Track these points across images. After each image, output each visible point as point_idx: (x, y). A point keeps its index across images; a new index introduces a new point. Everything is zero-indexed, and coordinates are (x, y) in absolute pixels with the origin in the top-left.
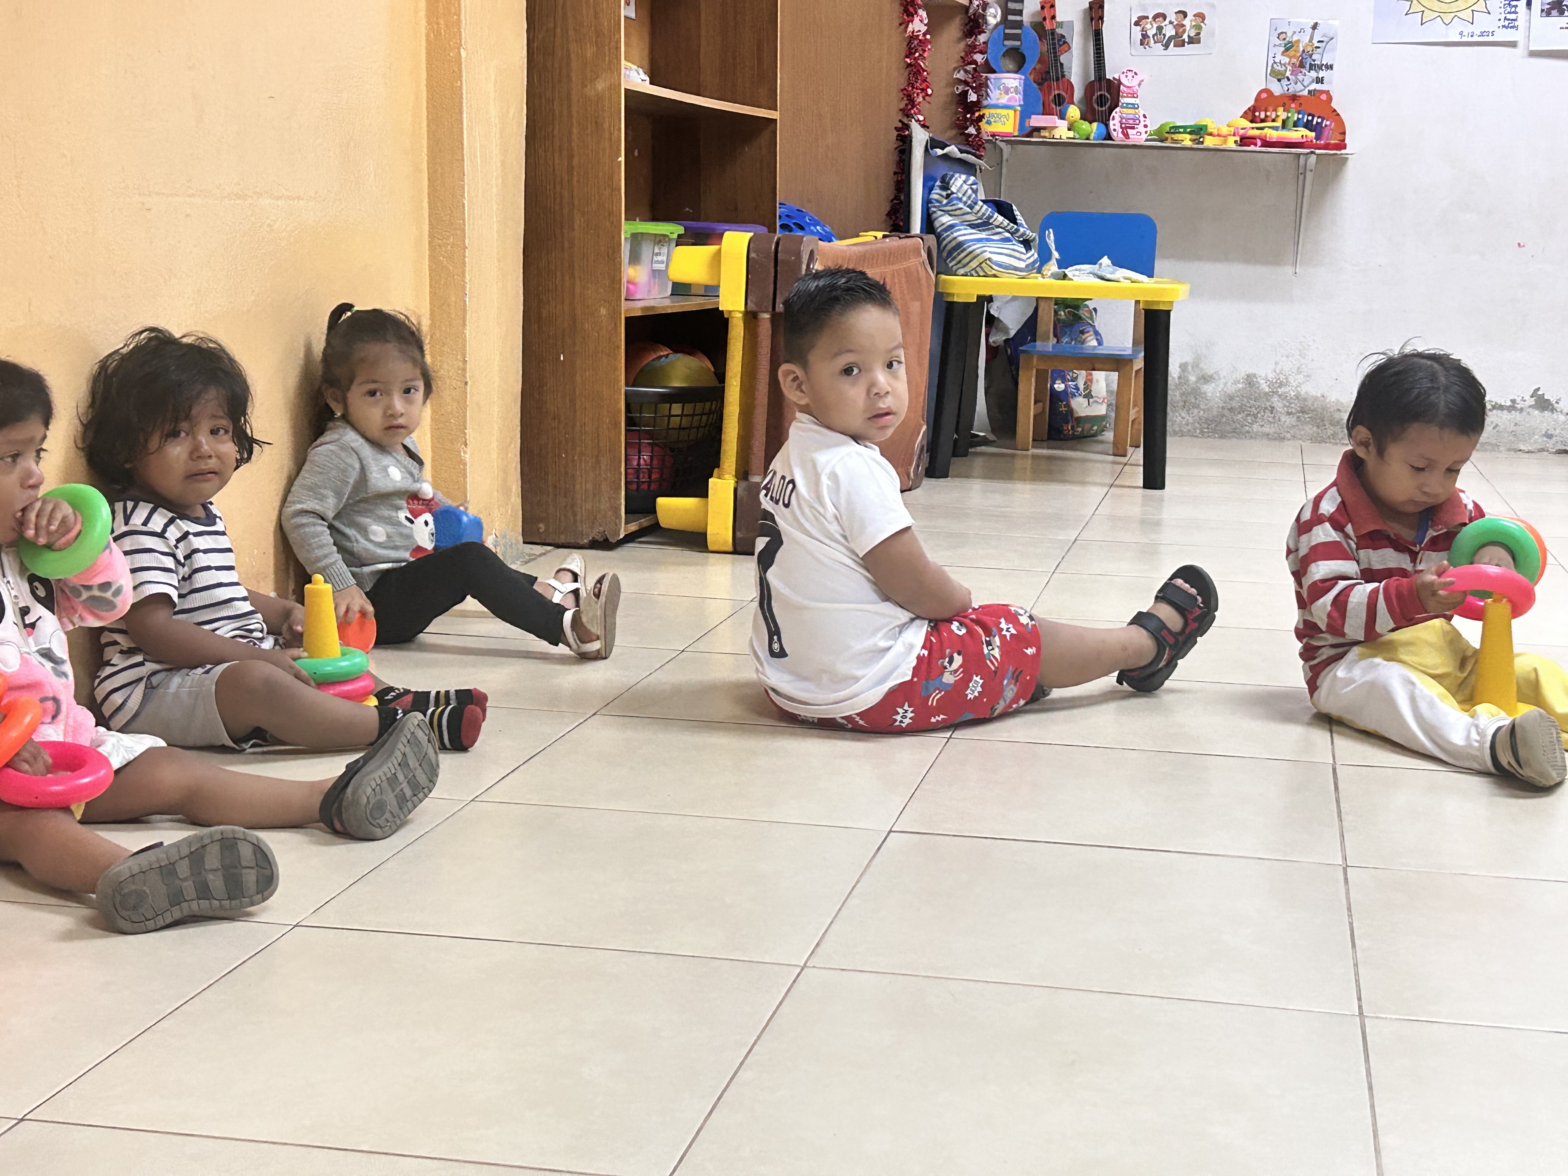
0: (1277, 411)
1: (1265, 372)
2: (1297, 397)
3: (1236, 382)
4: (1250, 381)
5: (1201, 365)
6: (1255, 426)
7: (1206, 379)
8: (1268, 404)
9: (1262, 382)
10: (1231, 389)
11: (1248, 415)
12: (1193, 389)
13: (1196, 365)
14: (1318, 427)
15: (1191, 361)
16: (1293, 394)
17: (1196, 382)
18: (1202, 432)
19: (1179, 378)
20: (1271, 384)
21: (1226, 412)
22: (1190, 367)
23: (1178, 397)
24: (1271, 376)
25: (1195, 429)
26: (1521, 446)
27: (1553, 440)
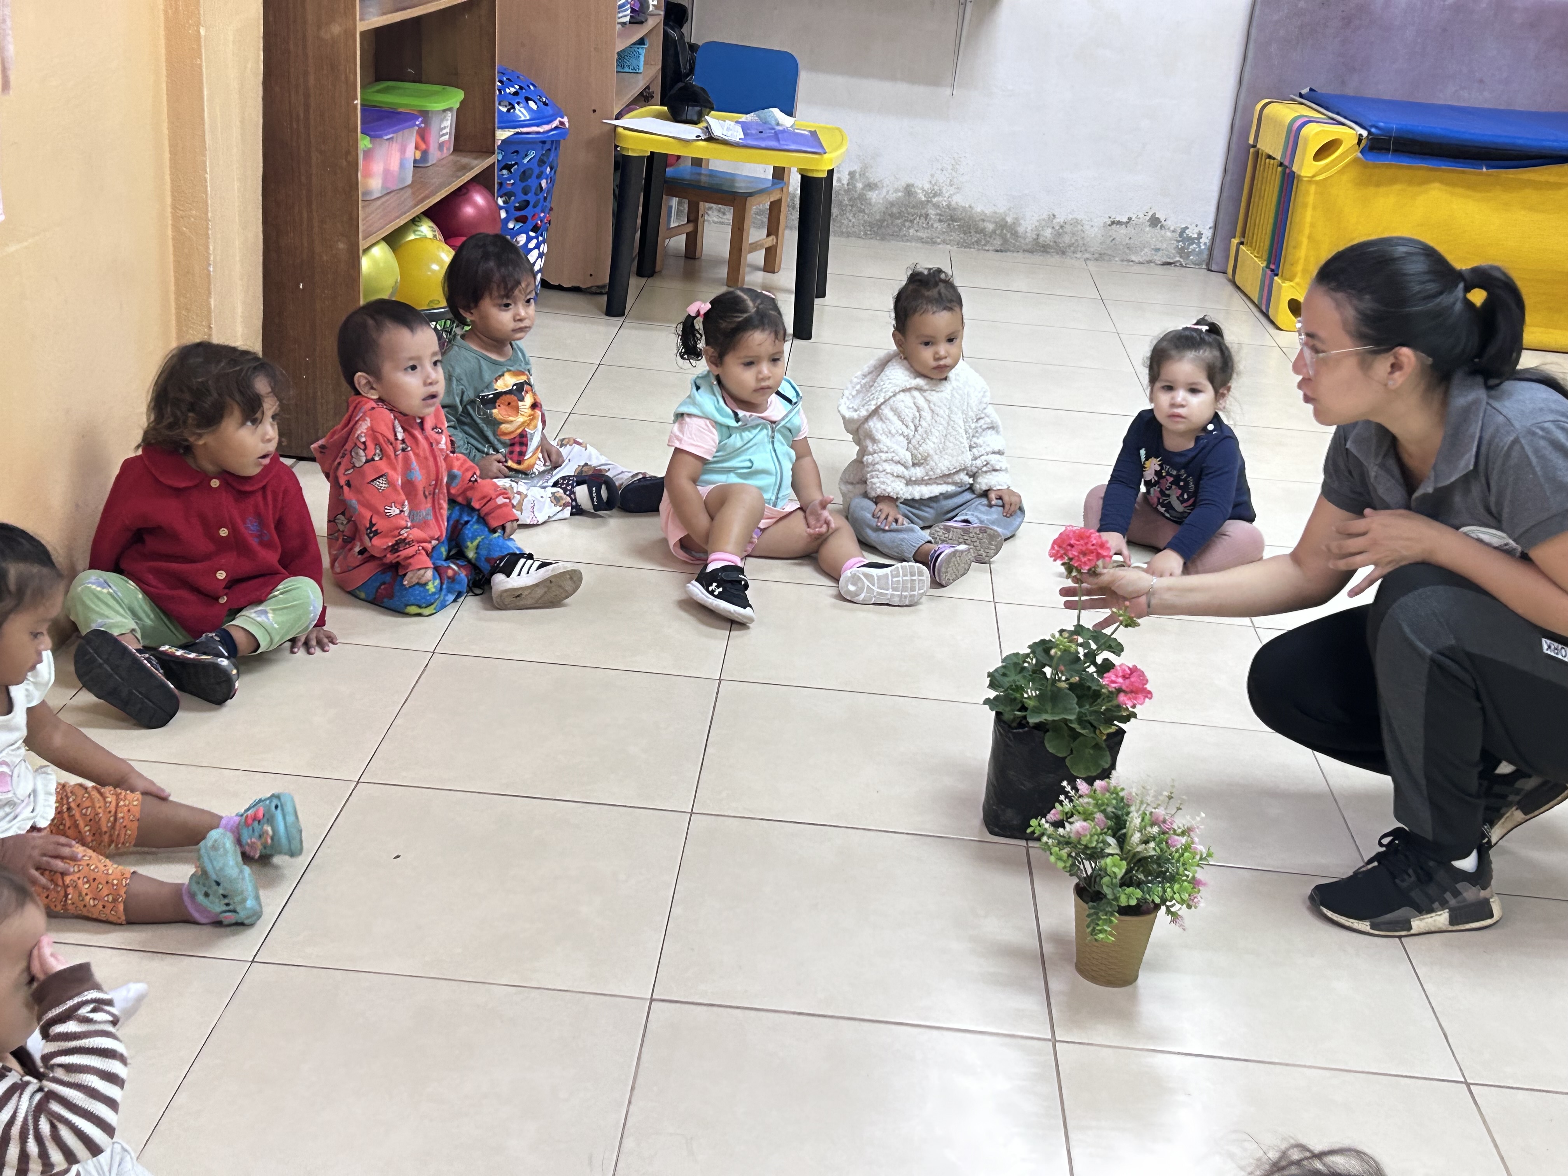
0: (931, 219)
1: (922, 184)
2: (949, 206)
3: (897, 190)
4: (909, 190)
5: (867, 174)
6: (912, 231)
7: (871, 186)
8: (923, 212)
9: (919, 191)
10: (892, 197)
11: (906, 221)
12: (859, 195)
13: (863, 174)
14: (965, 233)
15: (858, 170)
16: (945, 204)
17: (863, 189)
18: (866, 234)
19: (848, 185)
20: (927, 194)
21: (887, 217)
22: (857, 175)
23: (846, 202)
24: (927, 186)
25: (860, 231)
26: (1133, 258)
27: (1160, 253)
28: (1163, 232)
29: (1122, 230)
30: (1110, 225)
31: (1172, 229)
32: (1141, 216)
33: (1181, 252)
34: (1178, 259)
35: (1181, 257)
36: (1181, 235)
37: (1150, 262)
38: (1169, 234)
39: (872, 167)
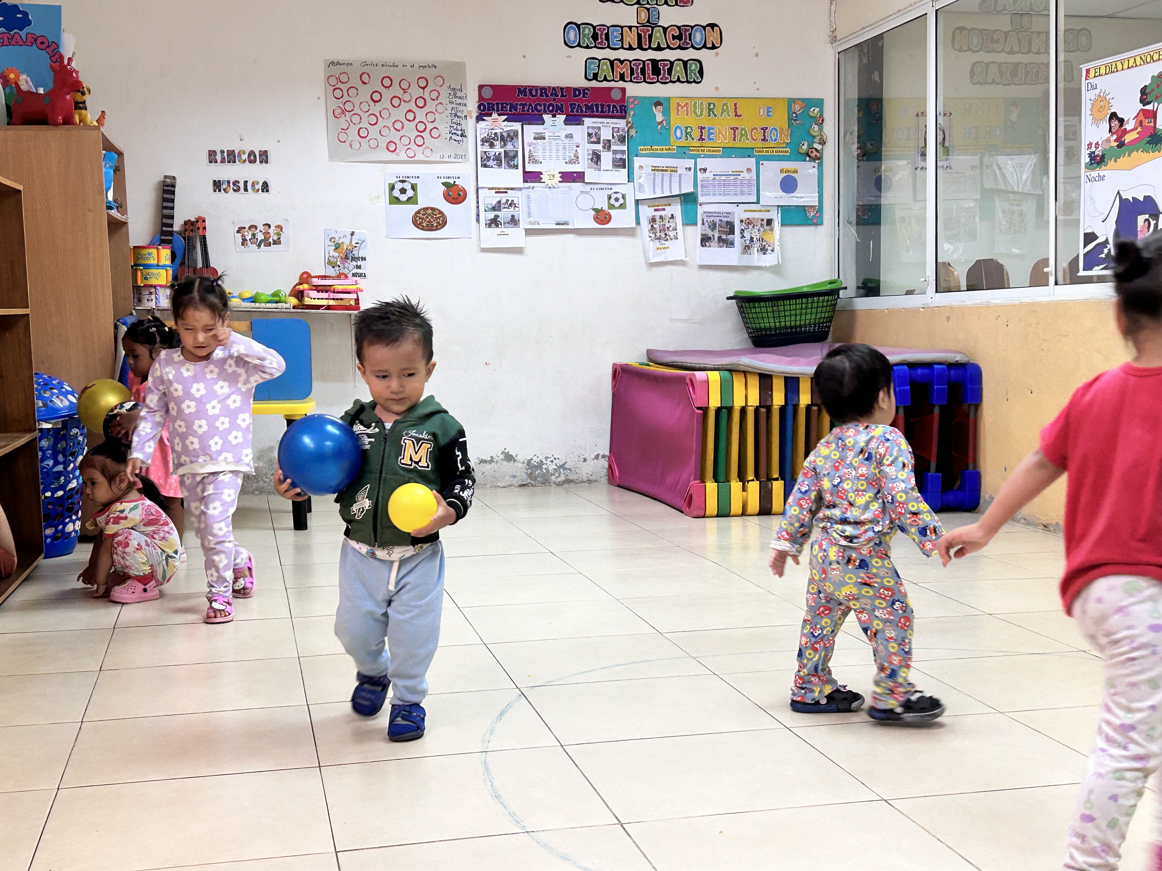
26: (499, 484)
27: (516, 479)
28: (516, 464)
29: (488, 466)
30: (479, 464)
31: (522, 461)
32: (499, 454)
33: (530, 476)
34: (529, 481)
35: (531, 480)
36: (528, 465)
37: (510, 486)
38: (520, 465)
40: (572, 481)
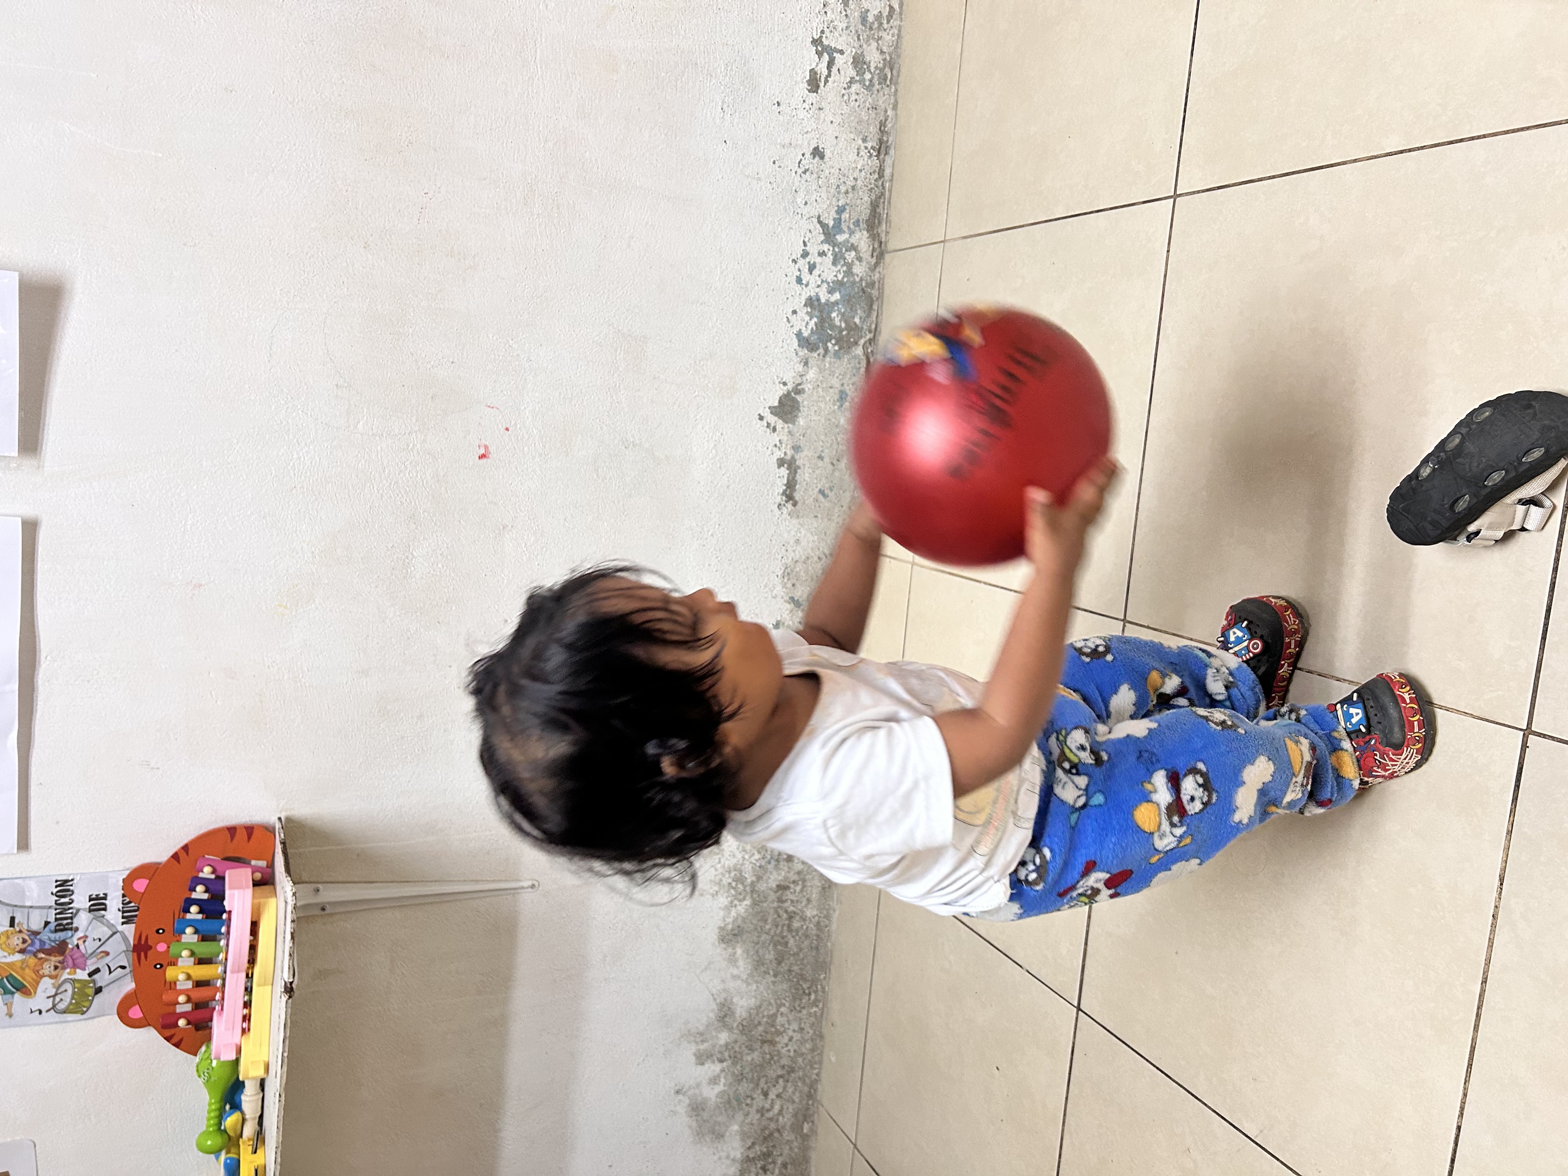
0: (786, 878)
3: (732, 960)
4: (731, 936)
5: (701, 1028)
6: (809, 913)
7: (725, 1013)
8: (772, 896)
9: (733, 913)
10: (743, 966)
11: (790, 929)
12: (742, 1032)
13: (702, 1036)
15: (693, 1048)
16: (757, 856)
17: (730, 1029)
18: (815, 1003)
19: (721, 1061)
20: (739, 897)
21: (784, 967)
22: (703, 1047)
23: (756, 1055)
24: (723, 900)
25: (810, 1015)
28: (807, 387)
29: (804, 476)
30: (795, 504)
31: (800, 368)
32: (775, 438)
33: (845, 344)
34: (859, 351)
35: (856, 343)
36: (812, 348)
38: (812, 374)
39: (686, 1023)
40: (874, 206)
